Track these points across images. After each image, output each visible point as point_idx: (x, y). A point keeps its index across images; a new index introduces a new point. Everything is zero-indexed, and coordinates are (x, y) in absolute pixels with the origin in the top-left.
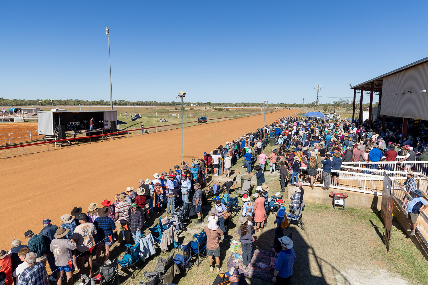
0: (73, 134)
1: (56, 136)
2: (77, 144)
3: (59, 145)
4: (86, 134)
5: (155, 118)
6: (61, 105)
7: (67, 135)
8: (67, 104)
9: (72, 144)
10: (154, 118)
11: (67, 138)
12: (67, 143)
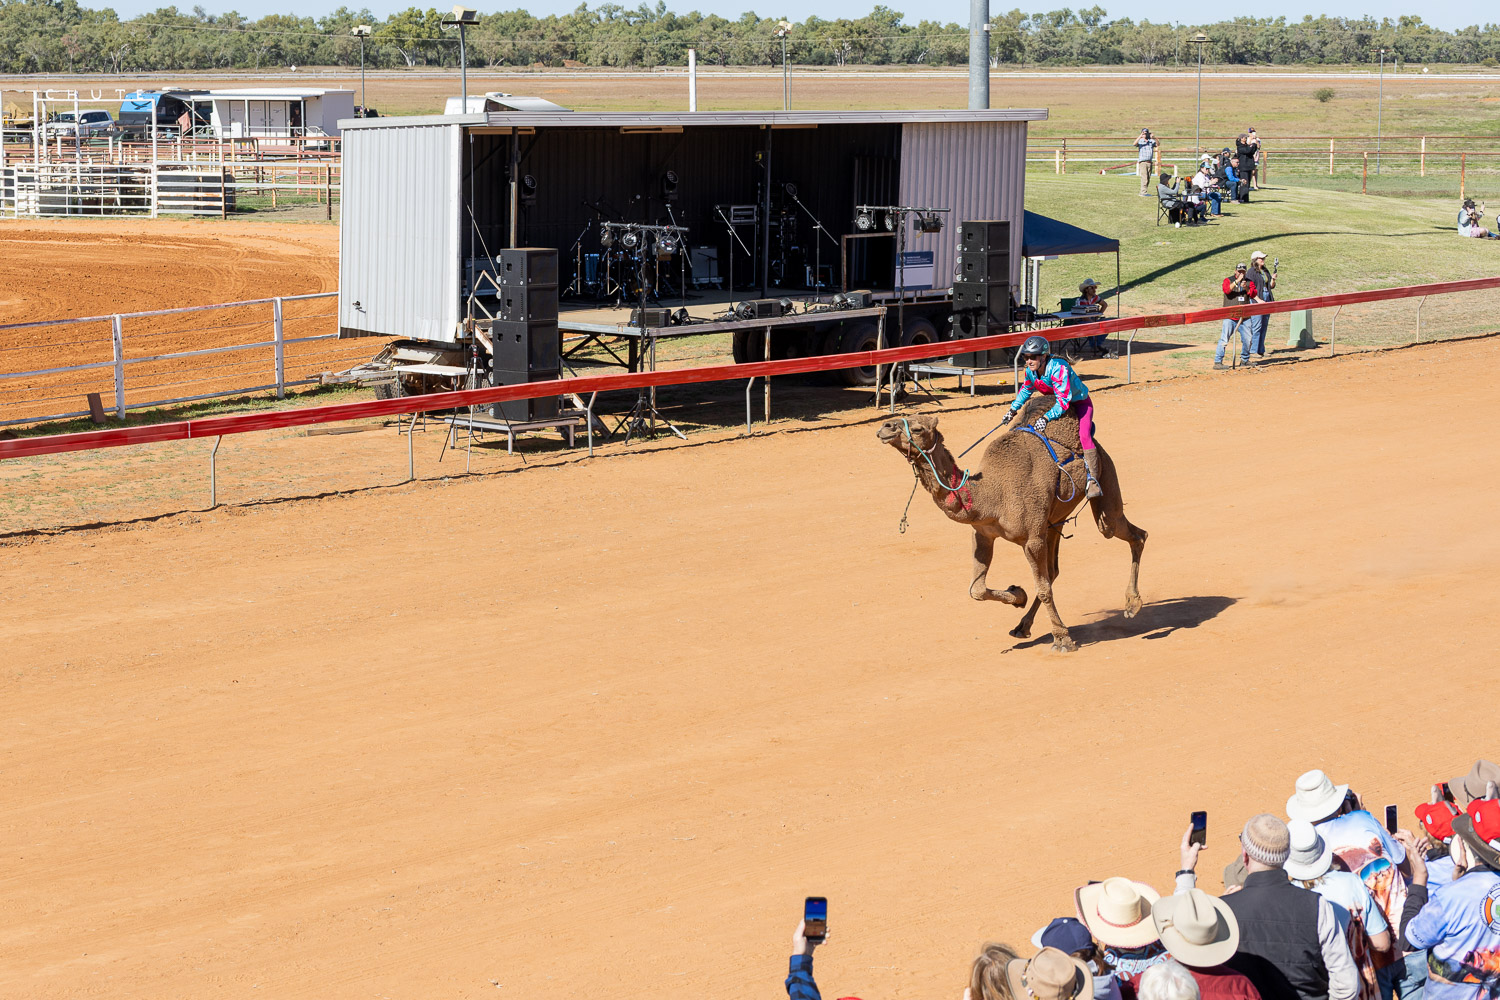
0: (620, 337)
1: (482, 349)
2: (652, 433)
3: (500, 437)
4: (730, 347)
5: (1407, 195)
6: (520, 60)
7: (567, 348)
8: (574, 55)
9: (603, 429)
10: (1395, 195)
11: (567, 376)
12: (564, 417)
